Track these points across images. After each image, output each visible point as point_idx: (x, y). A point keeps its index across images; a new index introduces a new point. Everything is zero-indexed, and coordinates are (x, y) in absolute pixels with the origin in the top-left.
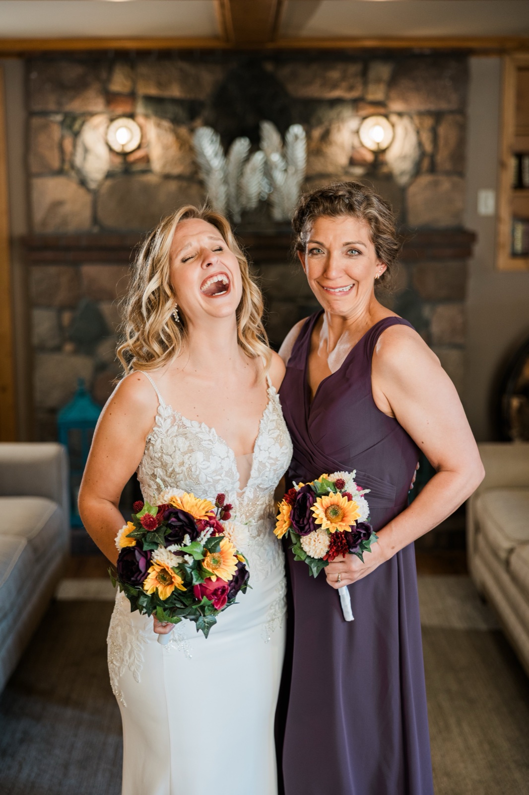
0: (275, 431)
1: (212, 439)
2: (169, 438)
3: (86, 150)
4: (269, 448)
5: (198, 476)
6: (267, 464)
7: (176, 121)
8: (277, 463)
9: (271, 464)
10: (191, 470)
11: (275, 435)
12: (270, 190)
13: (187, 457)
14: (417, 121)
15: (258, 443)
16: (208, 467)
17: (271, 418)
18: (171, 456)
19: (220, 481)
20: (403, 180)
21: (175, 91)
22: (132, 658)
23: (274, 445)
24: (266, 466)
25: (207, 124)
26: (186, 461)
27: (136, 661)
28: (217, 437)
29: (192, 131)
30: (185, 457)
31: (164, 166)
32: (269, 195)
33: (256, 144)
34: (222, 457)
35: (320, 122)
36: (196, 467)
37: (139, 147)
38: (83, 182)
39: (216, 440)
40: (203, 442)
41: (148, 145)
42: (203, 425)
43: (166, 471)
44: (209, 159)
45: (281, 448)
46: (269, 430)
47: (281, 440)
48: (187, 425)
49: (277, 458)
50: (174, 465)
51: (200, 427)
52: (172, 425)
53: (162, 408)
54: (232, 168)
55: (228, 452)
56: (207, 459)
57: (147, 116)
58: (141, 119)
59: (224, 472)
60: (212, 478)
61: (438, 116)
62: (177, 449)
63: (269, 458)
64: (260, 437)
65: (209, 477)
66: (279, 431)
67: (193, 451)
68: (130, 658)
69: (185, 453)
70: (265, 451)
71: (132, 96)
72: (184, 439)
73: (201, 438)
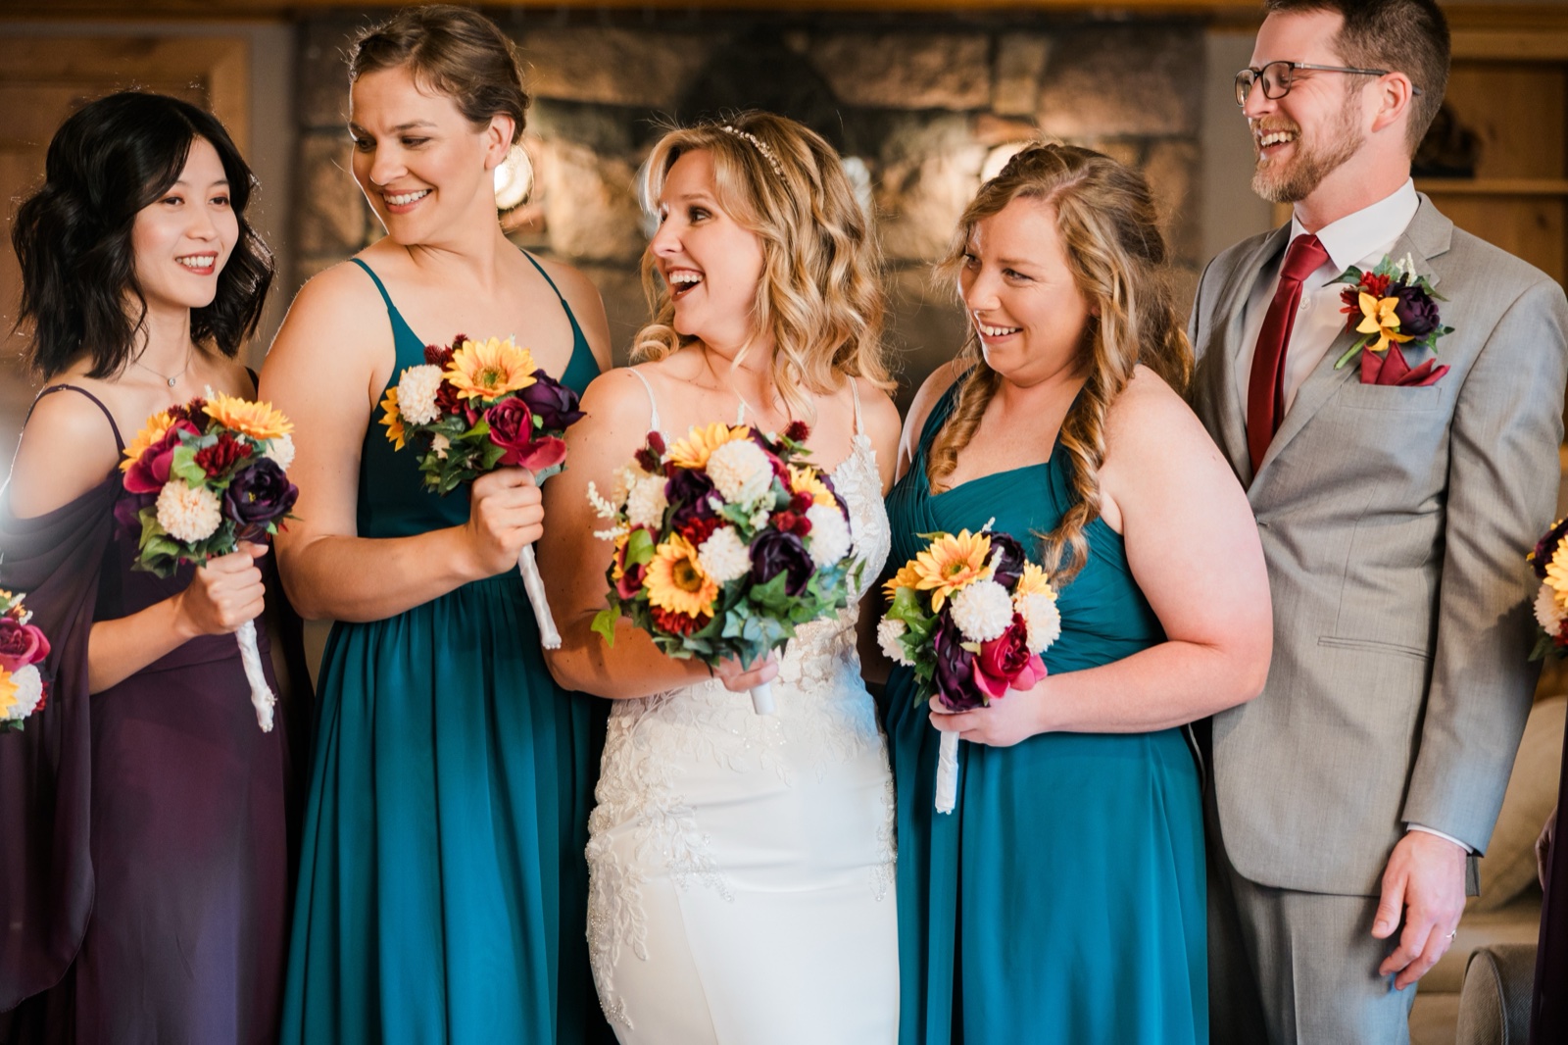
0: (857, 497)
7: (603, 149)
11: (855, 503)
17: (851, 477)
21: (604, 90)
27: (634, 923)
29: (635, 168)
31: (578, 237)
35: (899, 156)
37: (527, 198)
41: (544, 197)
45: (864, 525)
47: (866, 512)
57: (544, 140)
58: (533, 144)
61: (1143, 146)
66: (863, 498)
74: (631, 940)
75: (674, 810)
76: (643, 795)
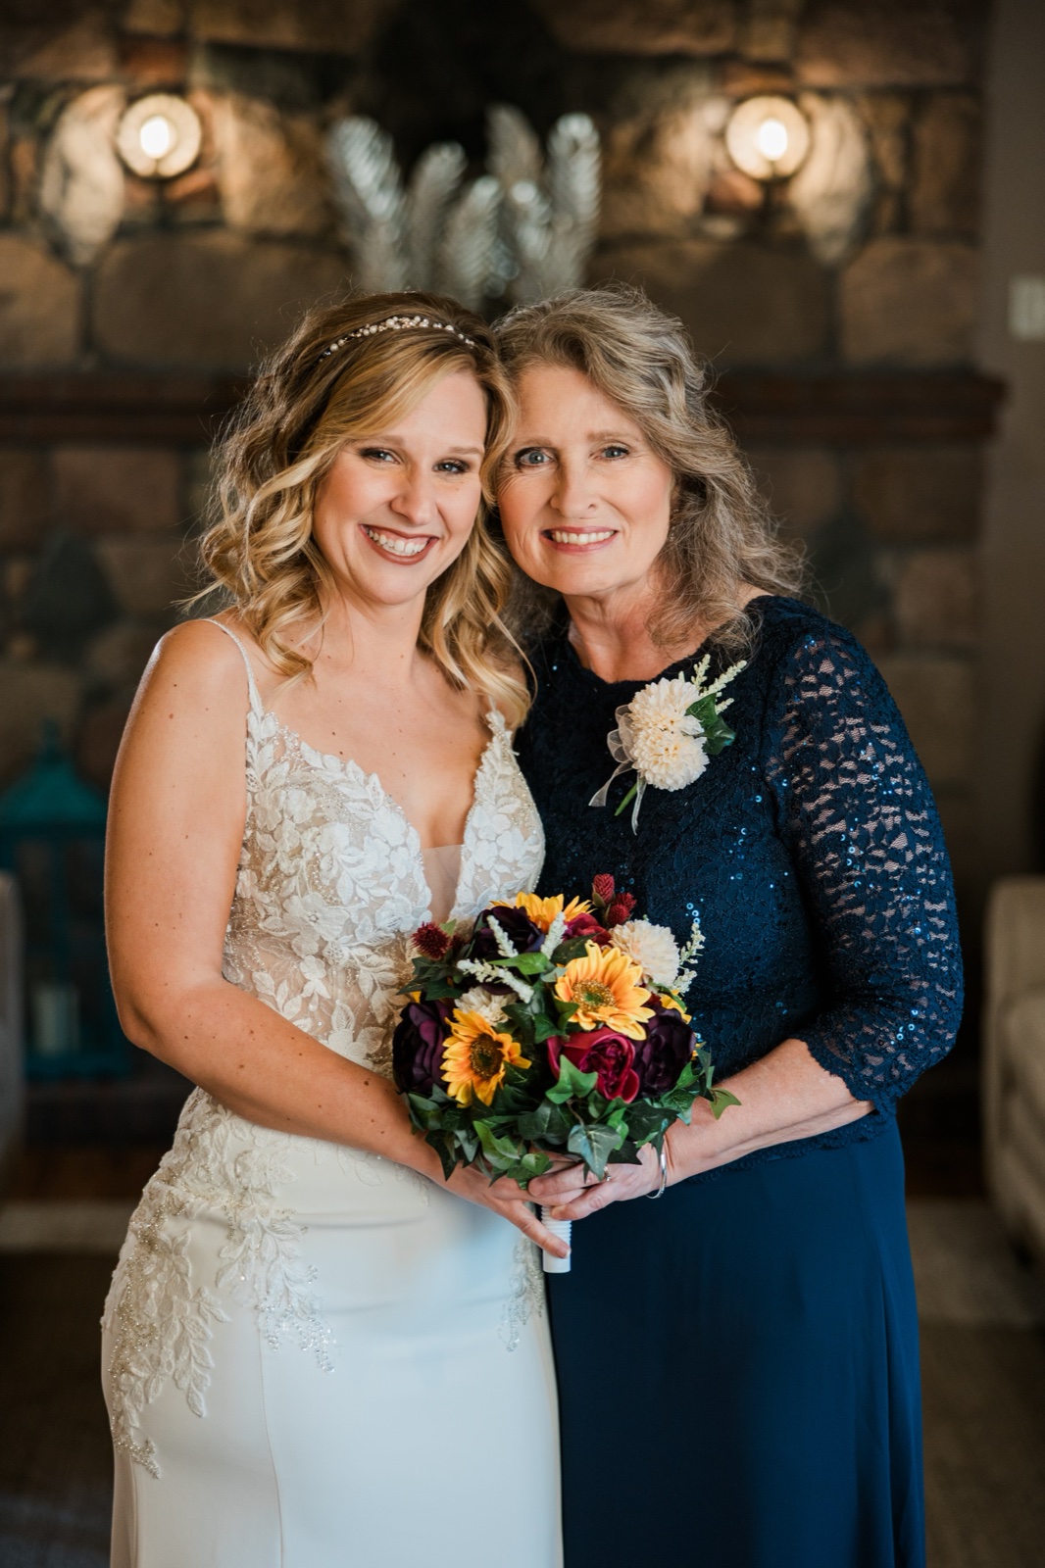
0: (512, 799)
1: (371, 800)
2: (270, 791)
3: (68, 173)
4: (498, 836)
5: (334, 882)
6: (493, 875)
7: (285, 104)
8: (516, 874)
9: (504, 876)
10: (318, 867)
11: (511, 808)
12: (511, 273)
13: (309, 835)
14: (867, 110)
15: (474, 821)
16: (359, 863)
17: (500, 771)
18: (272, 833)
19: (388, 902)
20: (832, 251)
21: (285, 33)
22: (184, 1358)
23: (509, 830)
24: (491, 879)
25: (362, 110)
26: (307, 843)
27: (193, 1365)
28: (382, 796)
29: (325, 127)
30: (305, 834)
31: (258, 210)
32: (510, 284)
33: (478, 162)
34: (393, 844)
35: (632, 110)
36: (332, 859)
37: (196, 165)
38: (59, 248)
39: (381, 802)
40: (350, 804)
41: (219, 161)
42: (351, 765)
43: (260, 875)
44: (363, 195)
45: (526, 839)
46: (498, 798)
47: (525, 822)
48: (313, 764)
49: (516, 862)
50: (278, 855)
51: (343, 769)
52: (277, 761)
53: (254, 718)
54: (421, 216)
55: (406, 835)
56: (358, 842)
57: (216, 92)
58: (202, 99)
59: (396, 882)
60: (367, 890)
61: (916, 99)
62: (286, 816)
63: (499, 860)
64: (477, 810)
65: (360, 886)
66: (519, 801)
67: (326, 822)
68: (177, 1358)
69: (304, 827)
70: (490, 842)
71: (179, 43)
72: (304, 793)
73: (344, 795)
74: (185, 1383)
75: (277, 1226)
76: (240, 1198)
